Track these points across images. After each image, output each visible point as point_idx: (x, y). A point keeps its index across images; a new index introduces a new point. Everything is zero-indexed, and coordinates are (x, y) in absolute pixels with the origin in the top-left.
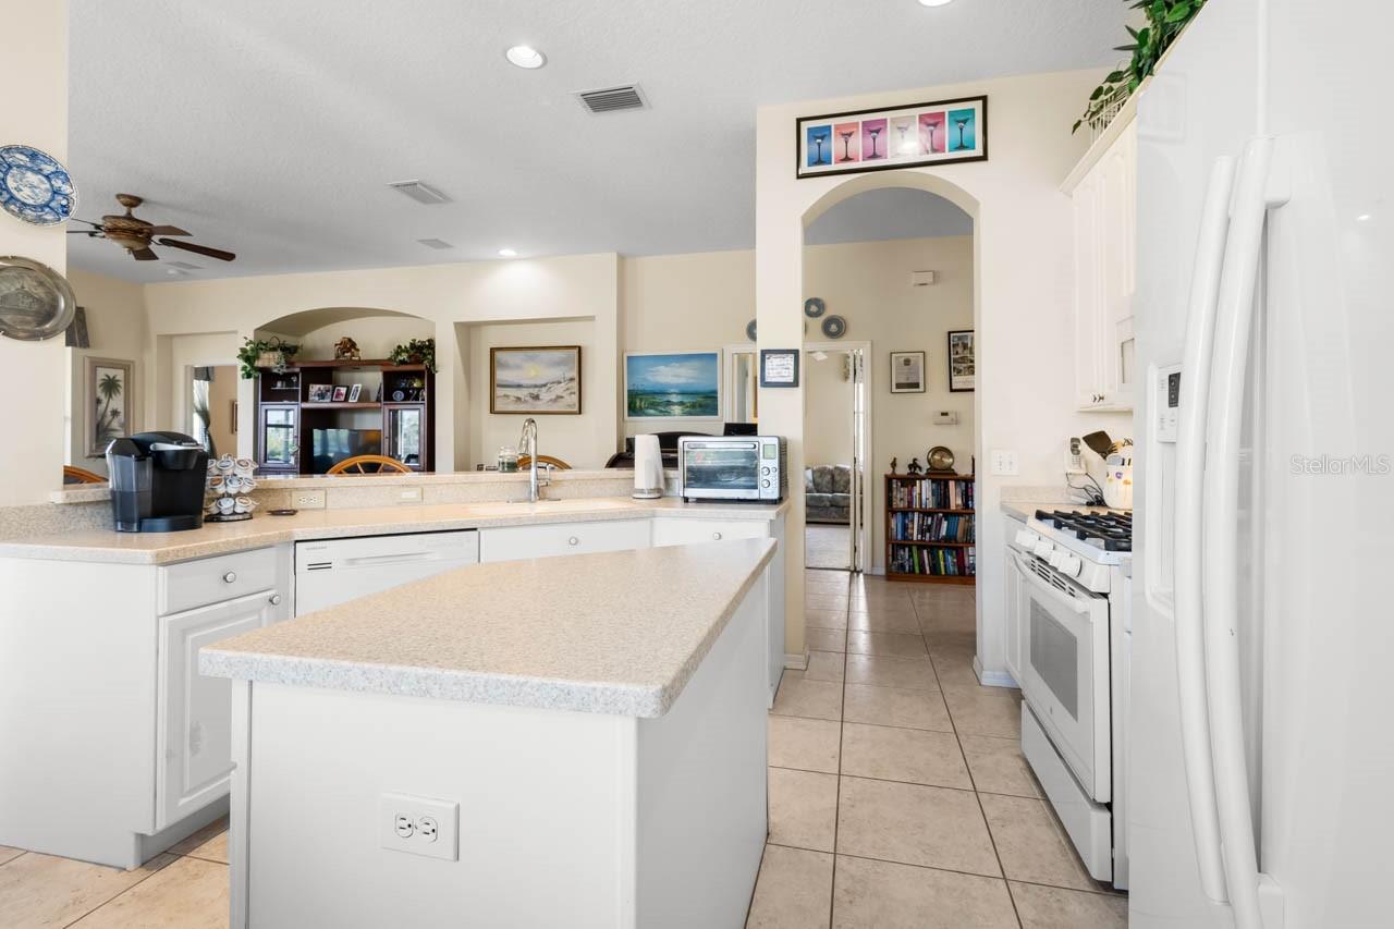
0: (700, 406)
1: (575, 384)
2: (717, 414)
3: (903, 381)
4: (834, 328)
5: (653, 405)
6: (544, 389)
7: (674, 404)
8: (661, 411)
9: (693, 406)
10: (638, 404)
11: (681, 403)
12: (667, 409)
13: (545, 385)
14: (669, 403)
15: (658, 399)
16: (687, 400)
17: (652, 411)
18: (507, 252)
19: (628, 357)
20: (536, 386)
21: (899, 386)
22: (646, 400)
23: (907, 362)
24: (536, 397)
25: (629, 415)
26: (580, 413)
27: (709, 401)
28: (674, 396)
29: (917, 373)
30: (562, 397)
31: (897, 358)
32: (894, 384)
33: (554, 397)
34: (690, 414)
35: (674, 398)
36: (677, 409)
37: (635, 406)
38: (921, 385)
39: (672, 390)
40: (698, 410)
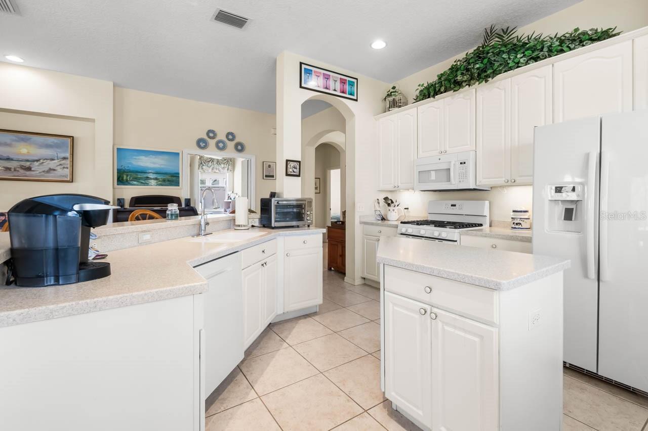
0: (168, 181)
1: (68, 162)
2: (179, 186)
3: (268, 174)
4: (239, 147)
5: (136, 179)
6: (36, 164)
7: (151, 179)
8: (142, 183)
9: (164, 180)
10: (125, 178)
11: (156, 179)
12: (146, 182)
13: (37, 161)
14: (148, 178)
15: (139, 176)
16: (159, 177)
17: (135, 183)
18: (13, 58)
19: (117, 149)
20: (27, 161)
21: (266, 176)
22: (131, 176)
23: (269, 166)
24: (29, 169)
25: (118, 185)
26: (72, 182)
27: (174, 178)
28: (151, 174)
29: (273, 171)
30: (54, 170)
31: (266, 164)
32: (264, 176)
33: (46, 169)
34: (162, 185)
35: (151, 176)
36: (153, 182)
37: (123, 179)
38: (275, 176)
39: (150, 171)
40: (167, 183)
